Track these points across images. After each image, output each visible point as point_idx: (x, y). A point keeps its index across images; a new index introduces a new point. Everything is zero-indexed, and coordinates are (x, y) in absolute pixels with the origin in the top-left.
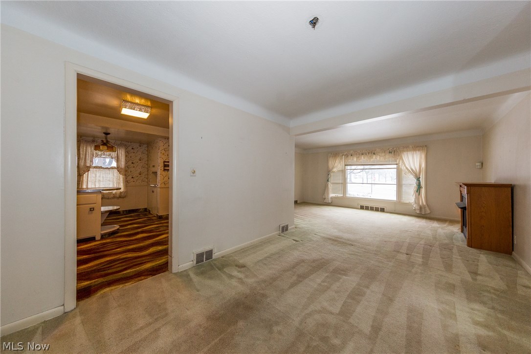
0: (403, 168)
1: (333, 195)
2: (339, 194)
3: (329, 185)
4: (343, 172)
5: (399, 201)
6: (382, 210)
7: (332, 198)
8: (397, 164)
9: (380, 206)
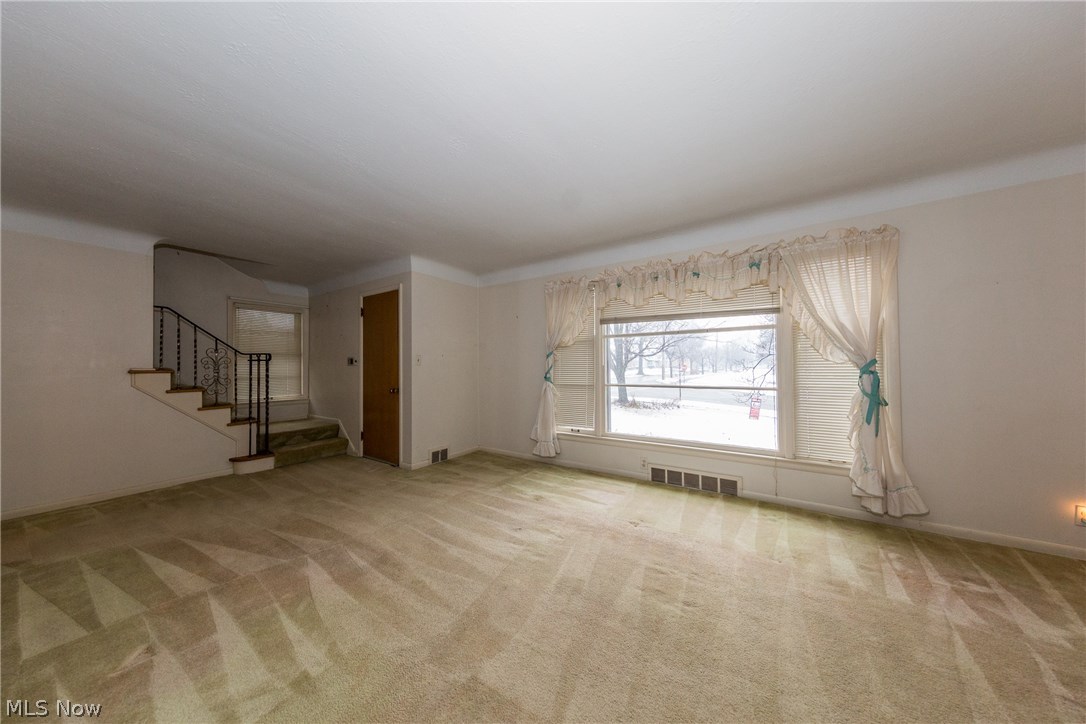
0: (806, 322)
1: (564, 429)
2: (583, 424)
3: (550, 395)
4: (594, 345)
5: (792, 457)
6: (728, 491)
7: (559, 437)
8: (777, 310)
9: (720, 471)
